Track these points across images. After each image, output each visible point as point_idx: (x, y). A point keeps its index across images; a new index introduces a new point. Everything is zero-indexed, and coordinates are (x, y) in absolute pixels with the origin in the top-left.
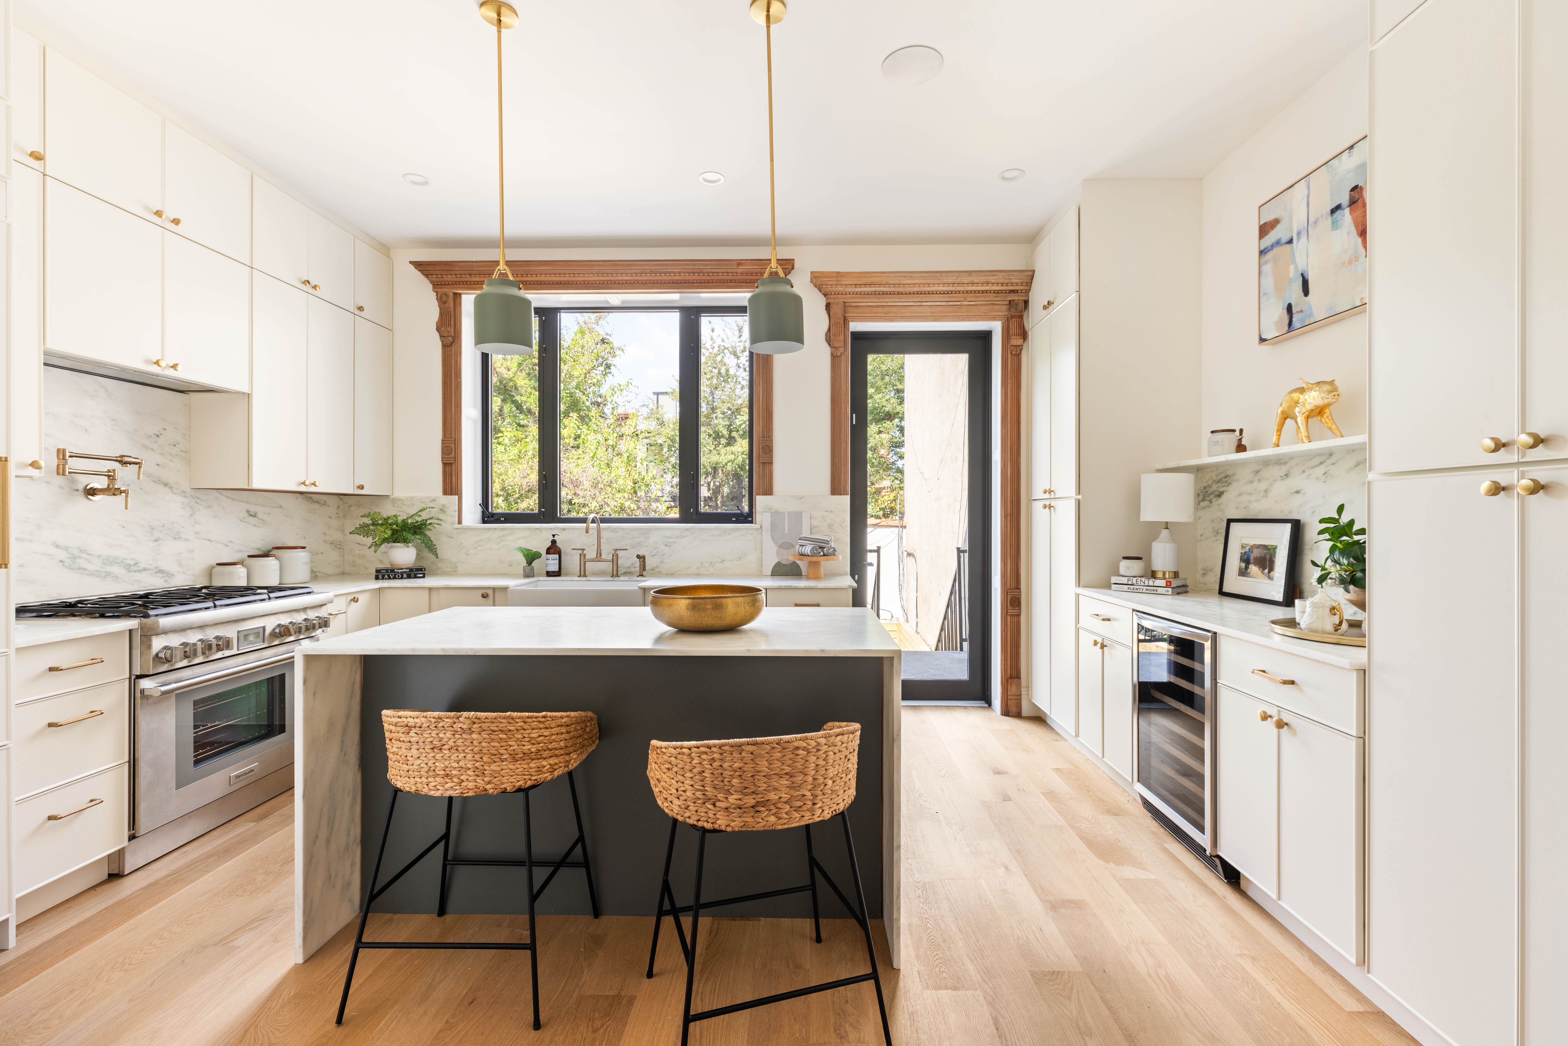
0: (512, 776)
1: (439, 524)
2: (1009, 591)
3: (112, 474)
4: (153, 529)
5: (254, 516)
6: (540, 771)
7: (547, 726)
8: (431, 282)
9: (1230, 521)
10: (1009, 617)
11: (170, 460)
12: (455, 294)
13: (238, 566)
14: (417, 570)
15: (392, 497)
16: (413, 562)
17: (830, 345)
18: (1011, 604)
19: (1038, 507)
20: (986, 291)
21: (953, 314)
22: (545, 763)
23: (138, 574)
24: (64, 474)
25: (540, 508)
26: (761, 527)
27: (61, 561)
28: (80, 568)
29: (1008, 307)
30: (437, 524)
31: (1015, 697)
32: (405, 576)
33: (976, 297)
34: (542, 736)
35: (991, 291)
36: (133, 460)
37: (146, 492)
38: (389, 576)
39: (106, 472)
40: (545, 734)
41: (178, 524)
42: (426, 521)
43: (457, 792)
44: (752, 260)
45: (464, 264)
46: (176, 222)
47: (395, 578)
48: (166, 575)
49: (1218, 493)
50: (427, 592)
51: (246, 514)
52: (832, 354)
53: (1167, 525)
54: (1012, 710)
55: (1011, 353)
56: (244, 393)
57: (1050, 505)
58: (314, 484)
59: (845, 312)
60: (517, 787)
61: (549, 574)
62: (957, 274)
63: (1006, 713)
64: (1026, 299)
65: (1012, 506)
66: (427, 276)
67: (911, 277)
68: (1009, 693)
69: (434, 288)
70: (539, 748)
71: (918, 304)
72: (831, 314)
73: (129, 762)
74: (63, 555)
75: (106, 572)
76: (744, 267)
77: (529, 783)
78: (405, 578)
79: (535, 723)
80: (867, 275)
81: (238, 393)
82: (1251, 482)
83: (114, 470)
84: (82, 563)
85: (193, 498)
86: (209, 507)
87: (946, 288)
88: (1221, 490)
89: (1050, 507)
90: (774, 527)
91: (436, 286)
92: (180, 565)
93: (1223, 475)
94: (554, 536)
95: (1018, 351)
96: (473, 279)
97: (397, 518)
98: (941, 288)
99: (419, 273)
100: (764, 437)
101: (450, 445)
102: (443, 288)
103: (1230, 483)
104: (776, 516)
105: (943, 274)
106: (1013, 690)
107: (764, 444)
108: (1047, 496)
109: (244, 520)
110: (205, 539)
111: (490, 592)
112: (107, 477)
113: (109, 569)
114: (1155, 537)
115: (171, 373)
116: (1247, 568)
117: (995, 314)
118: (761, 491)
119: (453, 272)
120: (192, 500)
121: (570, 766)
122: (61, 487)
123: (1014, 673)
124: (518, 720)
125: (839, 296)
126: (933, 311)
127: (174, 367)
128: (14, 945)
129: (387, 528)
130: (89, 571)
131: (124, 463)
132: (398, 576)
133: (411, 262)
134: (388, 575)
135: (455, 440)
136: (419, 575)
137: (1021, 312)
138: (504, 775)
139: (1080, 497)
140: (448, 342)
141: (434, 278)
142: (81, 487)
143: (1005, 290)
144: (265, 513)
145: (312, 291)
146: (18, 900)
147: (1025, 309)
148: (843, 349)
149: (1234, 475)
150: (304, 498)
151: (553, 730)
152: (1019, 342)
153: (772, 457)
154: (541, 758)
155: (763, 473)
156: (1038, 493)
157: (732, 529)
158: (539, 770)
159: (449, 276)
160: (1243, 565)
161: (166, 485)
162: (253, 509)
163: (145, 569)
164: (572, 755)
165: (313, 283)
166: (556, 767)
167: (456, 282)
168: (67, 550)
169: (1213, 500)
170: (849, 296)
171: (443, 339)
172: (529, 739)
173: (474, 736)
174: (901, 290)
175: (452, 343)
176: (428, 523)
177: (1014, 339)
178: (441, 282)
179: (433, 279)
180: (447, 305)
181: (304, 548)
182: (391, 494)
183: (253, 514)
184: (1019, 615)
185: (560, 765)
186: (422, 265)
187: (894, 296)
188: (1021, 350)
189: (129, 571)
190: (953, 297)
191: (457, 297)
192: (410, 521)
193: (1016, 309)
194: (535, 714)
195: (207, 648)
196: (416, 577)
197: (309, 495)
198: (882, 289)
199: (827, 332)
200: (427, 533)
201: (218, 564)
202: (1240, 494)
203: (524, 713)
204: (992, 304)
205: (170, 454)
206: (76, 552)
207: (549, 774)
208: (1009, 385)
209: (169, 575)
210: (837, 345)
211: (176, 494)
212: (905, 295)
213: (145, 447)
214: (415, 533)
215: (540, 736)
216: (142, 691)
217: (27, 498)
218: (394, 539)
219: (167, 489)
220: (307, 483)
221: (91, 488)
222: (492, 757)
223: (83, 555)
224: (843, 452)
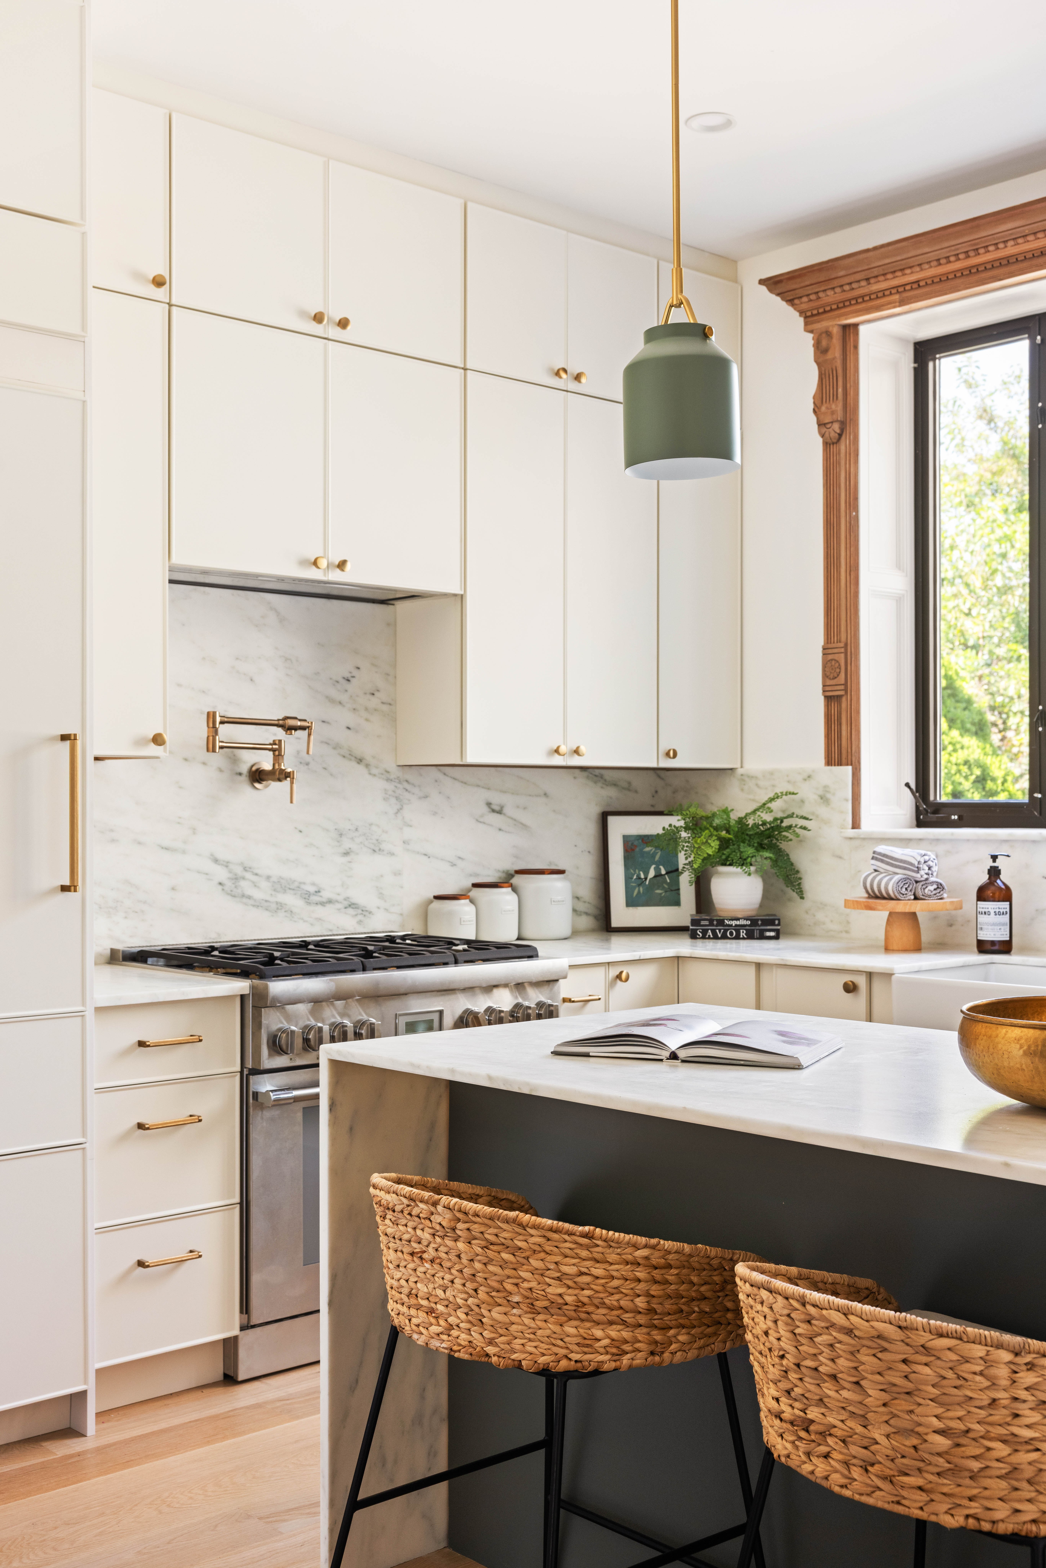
0: (530, 1340)
1: (805, 828)
3: (277, 747)
4: (341, 835)
5: (500, 812)
6: (588, 1346)
7: (598, 1256)
8: (801, 313)
11: (367, 720)
12: (845, 327)
13: (462, 901)
14: (767, 922)
15: (740, 771)
16: (757, 906)
22: (598, 1333)
23: (319, 907)
24: (214, 751)
25: (1032, 791)
27: (220, 884)
28: (243, 896)
30: (801, 827)
32: (743, 933)
34: (586, 1274)
36: (299, 723)
37: (331, 775)
38: (714, 931)
39: (270, 744)
40: (595, 1272)
41: (378, 826)
42: (782, 822)
43: (444, 1345)
45: (851, 260)
46: (343, 324)
47: (724, 937)
48: (360, 911)
50: (752, 970)
51: (485, 809)
56: (455, 595)
58: (577, 752)
60: (541, 1366)
61: (984, 947)
66: (791, 302)
69: (806, 324)
70: (582, 1299)
73: (241, 1204)
74: (221, 874)
75: (277, 903)
77: (564, 1365)
78: (744, 938)
79: (568, 1245)
81: (445, 595)
83: (280, 741)
84: (246, 887)
85: (400, 782)
86: (426, 797)
91: (810, 318)
92: (381, 896)
94: (994, 858)
96: (875, 287)
97: (728, 816)
99: (778, 299)
101: (836, 657)
102: (822, 320)
109: (481, 820)
110: (418, 853)
111: (861, 981)
112: (271, 753)
113: (282, 898)
115: (336, 576)
119: (836, 283)
120: (399, 785)
121: (666, 1355)
122: (221, 770)
124: (532, 1231)
127: (342, 565)
128: (94, 1433)
129: (711, 836)
130: (255, 900)
131: (289, 729)
132: (731, 934)
133: (762, 282)
134: (712, 930)
135: (846, 645)
136: (768, 934)
138: (515, 1334)
140: (833, 434)
141: (805, 304)
142: (244, 769)
144: (518, 807)
145: (573, 386)
146: (99, 1372)
150: (588, 777)
151: (613, 1267)
154: (588, 1320)
158: (587, 1344)
159: (830, 293)
161: (360, 761)
162: (497, 799)
163: (330, 901)
164: (672, 1332)
165: (574, 369)
166: (626, 1347)
167: (843, 302)
168: (227, 866)
171: (824, 430)
172: (558, 1274)
173: (461, 1245)
175: (840, 435)
176: (784, 825)
178: (818, 309)
179: (804, 307)
180: (829, 356)
181: (562, 872)
182: (738, 765)
183: (497, 808)
185: (638, 1345)
186: (780, 282)
189: (309, 903)
191: (850, 332)
192: (751, 822)
194: (567, 1226)
195: (342, 1037)
196: (762, 937)
197: (597, 772)
200: (783, 845)
201: (438, 898)
203: (544, 1220)
205: (366, 709)
206: (239, 871)
207: (608, 1357)
209: (365, 912)
211: (375, 775)
213: (331, 700)
214: (761, 847)
215: (582, 1274)
216: (256, 1095)
217: (180, 787)
218: (724, 857)
219: (361, 768)
220: (563, 749)
221: (257, 770)
222: (494, 1294)
223: (248, 875)
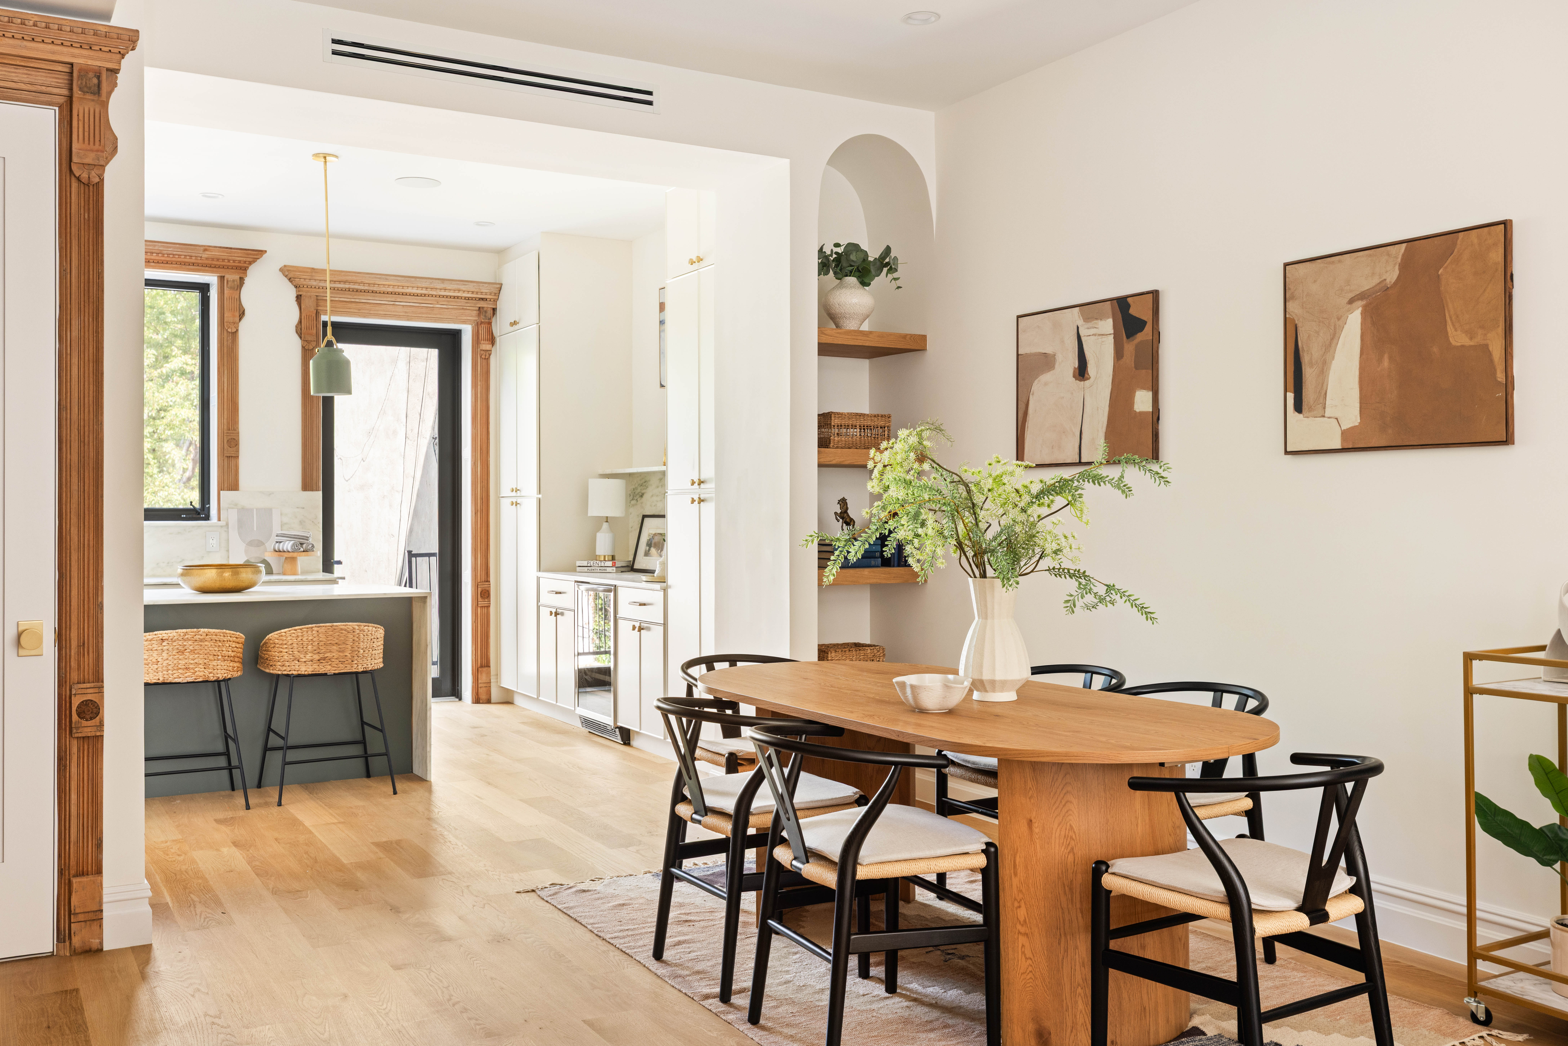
2: (479, 584)
9: (644, 517)
10: (479, 609)
17: (301, 338)
18: (481, 596)
19: (505, 504)
20: (458, 297)
21: (426, 316)
26: (227, 524)
29: (478, 312)
31: (485, 685)
33: (448, 301)
35: (462, 297)
44: (220, 247)
49: (641, 494)
52: (303, 347)
53: (607, 519)
54: (481, 698)
55: (481, 357)
57: (516, 502)
59: (317, 305)
62: (431, 281)
63: (477, 700)
64: (494, 307)
65: (482, 503)
67: (386, 279)
68: (480, 681)
71: (392, 303)
72: (303, 307)
76: (210, 253)
80: (343, 274)
82: (658, 487)
87: (419, 291)
88: (643, 492)
89: (517, 504)
90: (241, 524)
93: (644, 481)
95: (488, 355)
98: (415, 291)
100: (229, 430)
103: (647, 487)
104: (244, 513)
105: (418, 280)
106: (483, 678)
107: (230, 437)
108: (514, 494)
114: (599, 529)
116: (649, 550)
117: (465, 318)
118: (226, 486)
123: (484, 662)
125: (311, 289)
126: (406, 310)
137: (490, 319)
139: (540, 496)
143: (476, 298)
147: (493, 316)
148: (315, 343)
149: (649, 481)
152: (488, 347)
153: (238, 451)
155: (229, 467)
156: (505, 491)
157: (193, 527)
160: (648, 548)
169: (638, 500)
170: (322, 290)
174: (375, 289)
177: (484, 344)
184: (488, 607)
187: (368, 294)
188: (490, 355)
190: (426, 300)
193: (485, 316)
198: (356, 287)
199: (298, 324)
202: (652, 496)
204: (463, 309)
208: (479, 387)
210: (310, 339)
212: (379, 294)
224: (314, 448)
